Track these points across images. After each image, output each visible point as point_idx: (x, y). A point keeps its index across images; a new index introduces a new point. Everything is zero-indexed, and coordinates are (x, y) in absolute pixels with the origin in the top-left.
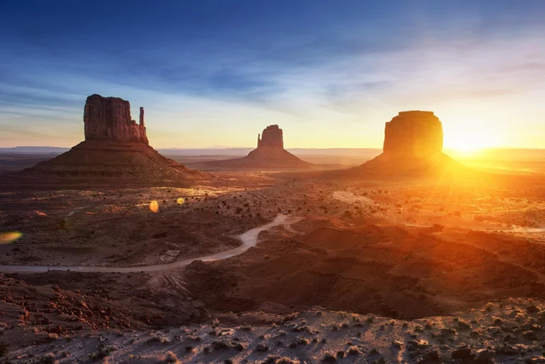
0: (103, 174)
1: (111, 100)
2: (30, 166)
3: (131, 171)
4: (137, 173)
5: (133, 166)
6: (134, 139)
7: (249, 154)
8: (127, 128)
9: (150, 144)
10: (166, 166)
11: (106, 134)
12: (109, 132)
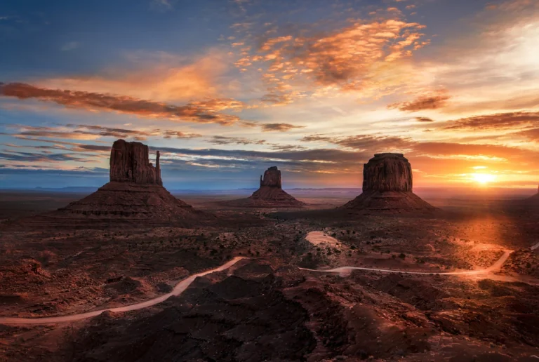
0: (122, 213)
1: (133, 145)
2: (63, 206)
3: (146, 211)
4: (150, 213)
5: (147, 206)
6: (151, 181)
7: (253, 195)
8: (145, 170)
9: (164, 185)
10: (176, 207)
11: (128, 176)
12: (130, 175)
